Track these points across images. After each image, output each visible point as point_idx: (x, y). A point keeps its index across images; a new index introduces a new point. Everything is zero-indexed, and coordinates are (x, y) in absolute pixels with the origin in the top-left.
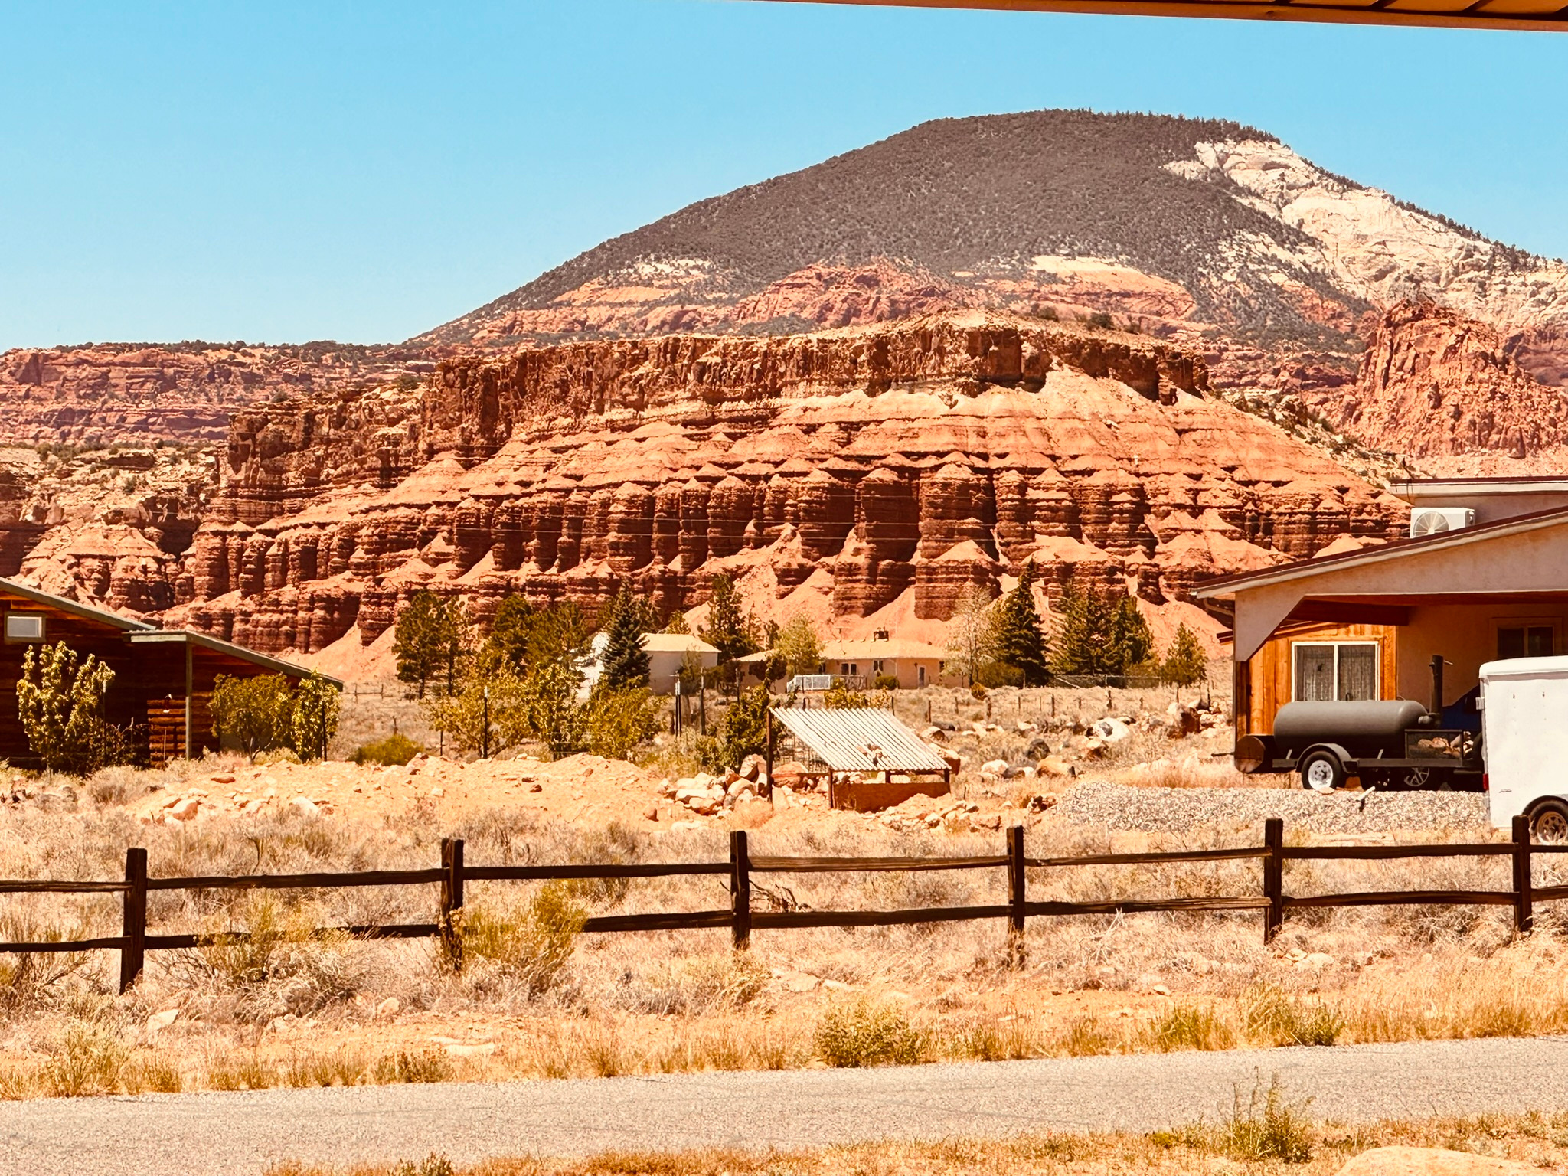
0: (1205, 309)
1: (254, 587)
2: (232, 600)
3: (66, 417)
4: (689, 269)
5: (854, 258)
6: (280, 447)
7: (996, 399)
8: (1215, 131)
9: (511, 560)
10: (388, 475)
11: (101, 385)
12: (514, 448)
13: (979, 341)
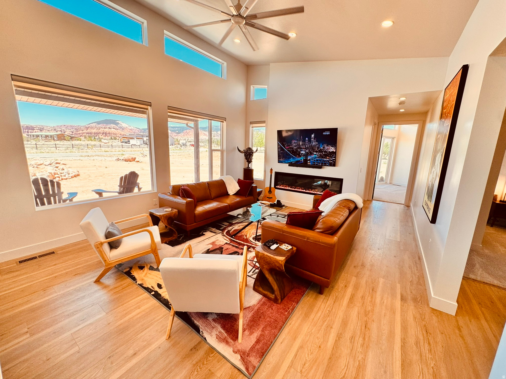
0: (118, 127)
1: (77, 135)
3: (66, 127)
4: (96, 124)
5: (103, 124)
6: (77, 129)
7: (110, 130)
9: (89, 134)
10: (83, 131)
11: (68, 126)
12: (88, 130)
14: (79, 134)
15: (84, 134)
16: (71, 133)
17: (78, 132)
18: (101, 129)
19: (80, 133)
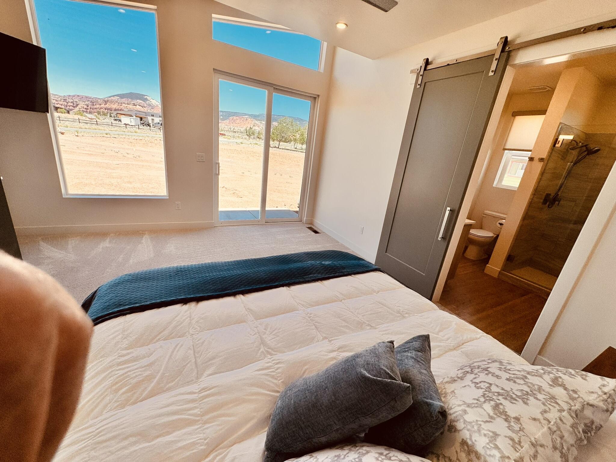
0: (146, 104)
2: (91, 110)
3: (81, 99)
4: (118, 97)
5: (127, 98)
6: (93, 102)
7: (134, 106)
8: (146, 96)
9: (108, 110)
10: (100, 105)
11: (83, 97)
12: (107, 105)
13: (133, 103)
15: (102, 110)
16: (86, 107)
17: (95, 107)
18: (123, 105)
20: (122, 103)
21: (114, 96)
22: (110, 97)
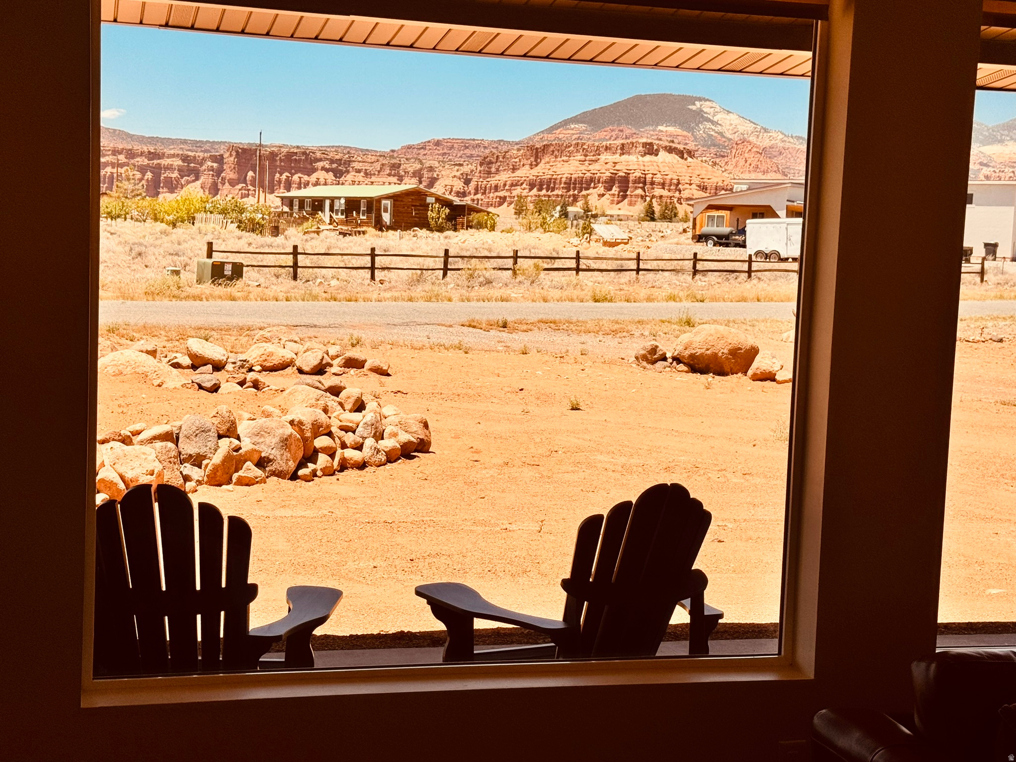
0: (696, 139)
1: (484, 193)
2: (479, 196)
3: (444, 154)
4: (582, 127)
5: (619, 125)
6: (491, 163)
7: (648, 158)
8: (700, 99)
9: (540, 190)
10: (514, 169)
11: (452, 147)
12: (541, 165)
13: (645, 145)
14: (496, 188)
15: (517, 191)
16: (459, 185)
17: (493, 181)
18: (604, 157)
19: (501, 184)
20: (598, 152)
21: (565, 123)
22: (551, 130)
